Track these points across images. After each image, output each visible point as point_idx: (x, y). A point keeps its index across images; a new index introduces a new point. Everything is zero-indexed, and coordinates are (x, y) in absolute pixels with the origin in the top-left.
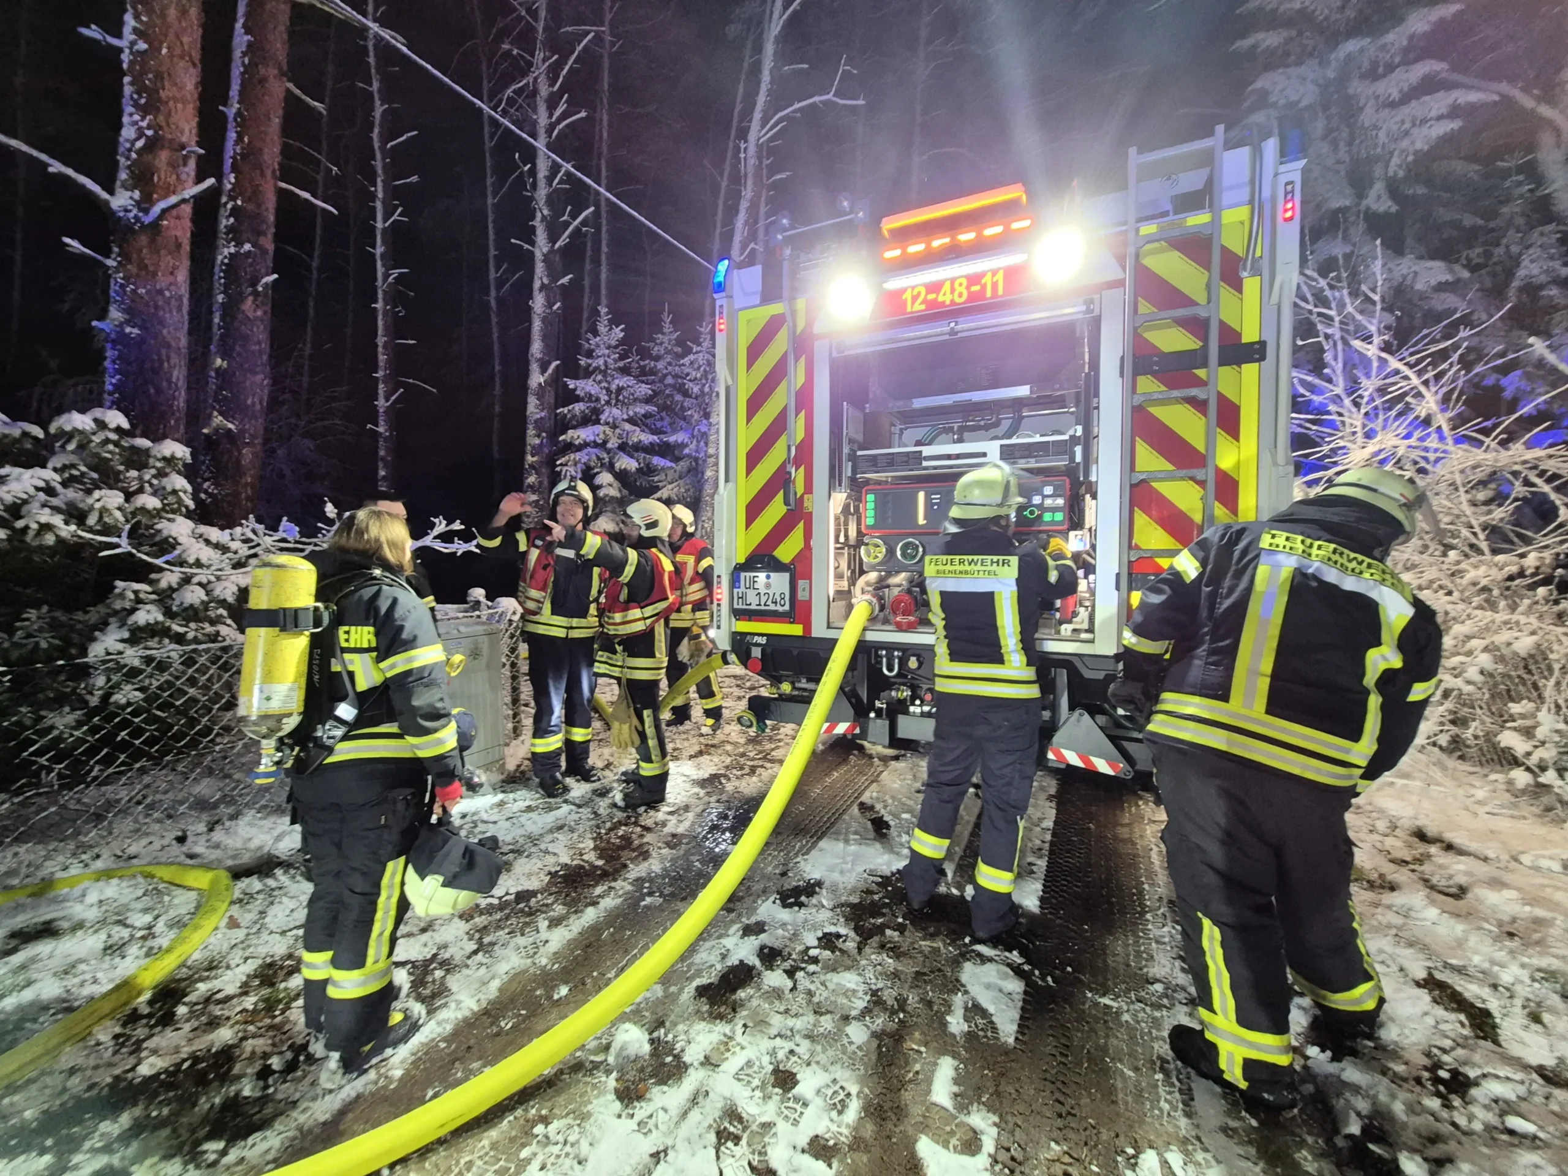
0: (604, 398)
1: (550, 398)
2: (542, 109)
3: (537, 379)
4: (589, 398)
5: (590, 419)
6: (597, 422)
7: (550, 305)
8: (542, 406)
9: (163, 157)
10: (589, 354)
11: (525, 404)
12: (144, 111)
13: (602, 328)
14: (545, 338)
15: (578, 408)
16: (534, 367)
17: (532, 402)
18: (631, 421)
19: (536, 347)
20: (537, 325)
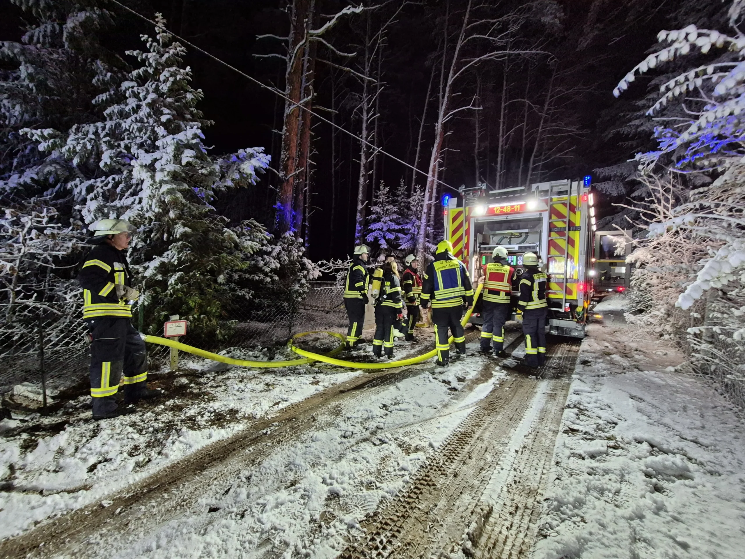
0: (382, 212)
1: (364, 213)
2: (365, 114)
3: (360, 207)
4: (377, 213)
5: (378, 220)
6: (380, 221)
7: (365, 181)
8: (361, 217)
9: (290, 161)
10: (377, 197)
11: (356, 215)
12: (287, 150)
13: (382, 188)
14: (363, 193)
15: (373, 216)
16: (360, 203)
17: (358, 215)
18: (390, 221)
19: (360, 196)
20: (361, 188)
